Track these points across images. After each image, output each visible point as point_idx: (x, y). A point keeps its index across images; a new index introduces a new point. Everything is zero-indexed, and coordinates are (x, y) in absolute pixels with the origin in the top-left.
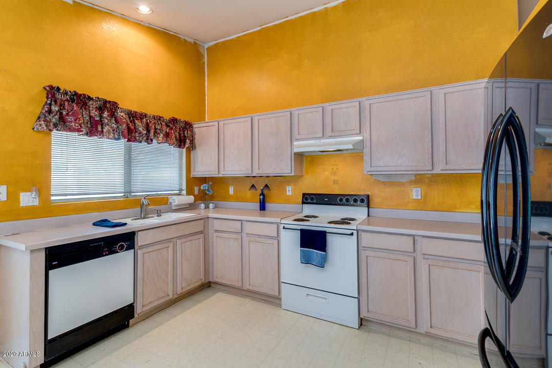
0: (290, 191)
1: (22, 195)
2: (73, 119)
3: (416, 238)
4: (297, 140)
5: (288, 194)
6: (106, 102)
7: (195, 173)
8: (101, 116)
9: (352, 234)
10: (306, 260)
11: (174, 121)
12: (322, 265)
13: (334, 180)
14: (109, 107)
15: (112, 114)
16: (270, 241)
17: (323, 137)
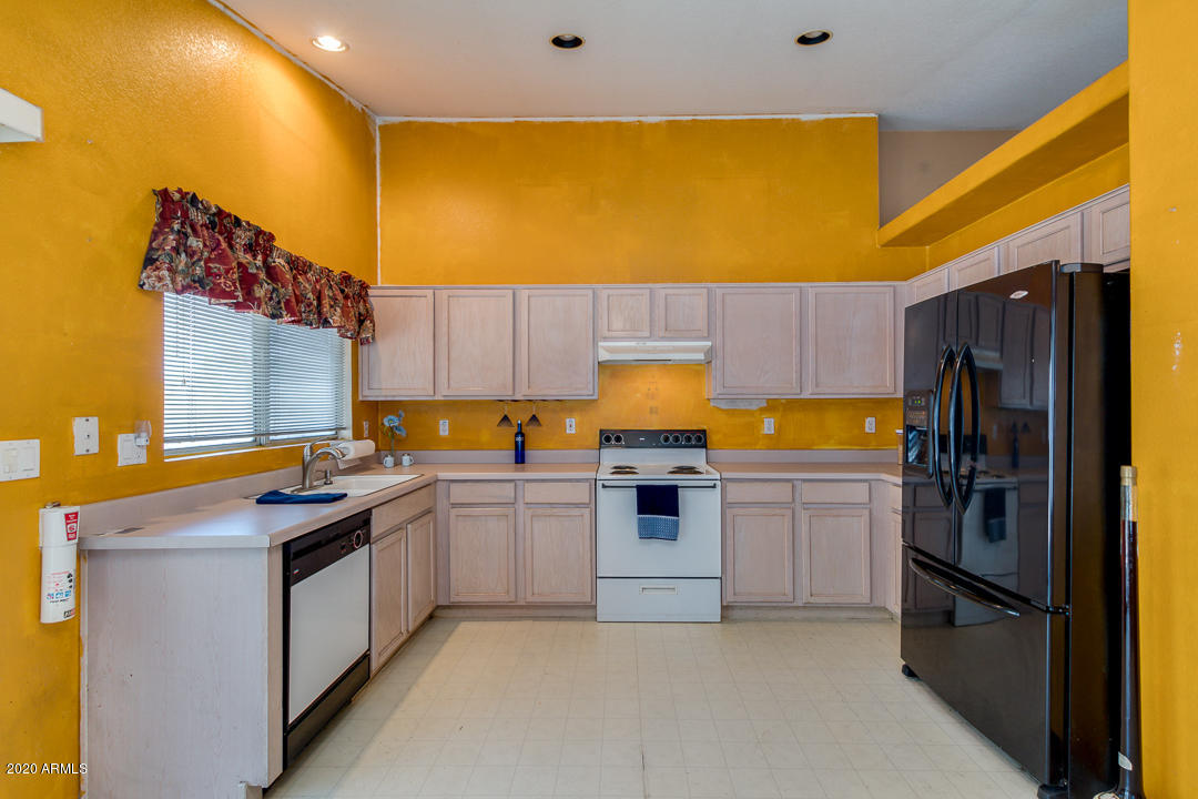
0: (574, 426)
1: (121, 438)
2: (223, 271)
3: (795, 482)
4: (605, 339)
5: (568, 431)
6: (257, 231)
7: (366, 392)
9: (714, 487)
10: (647, 533)
11: (345, 279)
12: (673, 535)
13: (651, 409)
14: (263, 242)
15: (265, 262)
16: (576, 512)
17: (650, 338)
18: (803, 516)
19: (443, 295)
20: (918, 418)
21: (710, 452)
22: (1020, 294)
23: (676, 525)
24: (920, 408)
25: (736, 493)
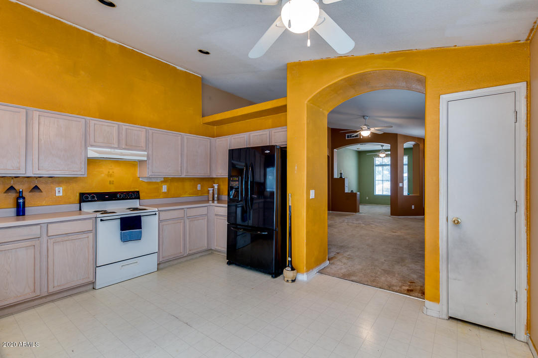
0: (61, 192)
3: (185, 209)
4: (92, 146)
5: (57, 195)
10: (124, 239)
12: (138, 237)
13: (110, 181)
16: (85, 236)
17: (119, 148)
18: (187, 221)
20: (235, 184)
21: (140, 201)
22: (268, 152)
23: (141, 232)
24: (236, 181)
25: (164, 216)
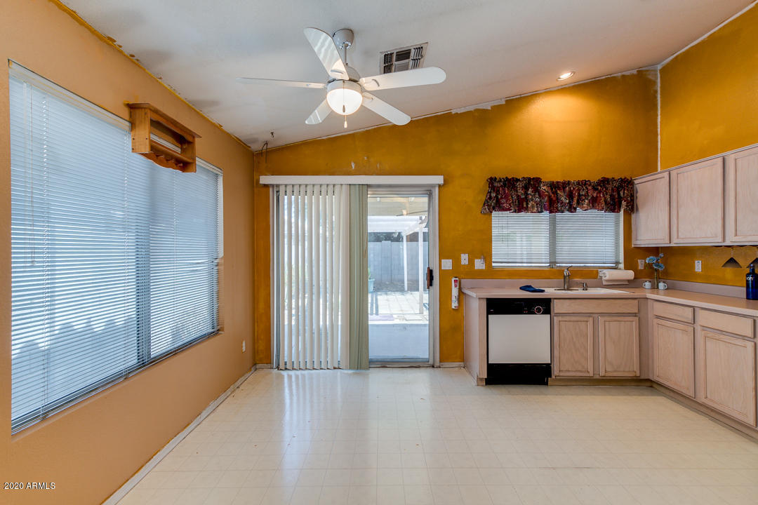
1: (476, 261)
6: (530, 179)
7: (638, 242)
8: (526, 194)
11: (604, 181)
14: (533, 183)
15: (536, 190)
16: (740, 342)
19: (674, 173)
